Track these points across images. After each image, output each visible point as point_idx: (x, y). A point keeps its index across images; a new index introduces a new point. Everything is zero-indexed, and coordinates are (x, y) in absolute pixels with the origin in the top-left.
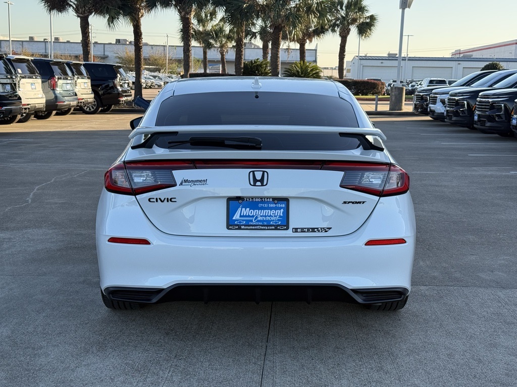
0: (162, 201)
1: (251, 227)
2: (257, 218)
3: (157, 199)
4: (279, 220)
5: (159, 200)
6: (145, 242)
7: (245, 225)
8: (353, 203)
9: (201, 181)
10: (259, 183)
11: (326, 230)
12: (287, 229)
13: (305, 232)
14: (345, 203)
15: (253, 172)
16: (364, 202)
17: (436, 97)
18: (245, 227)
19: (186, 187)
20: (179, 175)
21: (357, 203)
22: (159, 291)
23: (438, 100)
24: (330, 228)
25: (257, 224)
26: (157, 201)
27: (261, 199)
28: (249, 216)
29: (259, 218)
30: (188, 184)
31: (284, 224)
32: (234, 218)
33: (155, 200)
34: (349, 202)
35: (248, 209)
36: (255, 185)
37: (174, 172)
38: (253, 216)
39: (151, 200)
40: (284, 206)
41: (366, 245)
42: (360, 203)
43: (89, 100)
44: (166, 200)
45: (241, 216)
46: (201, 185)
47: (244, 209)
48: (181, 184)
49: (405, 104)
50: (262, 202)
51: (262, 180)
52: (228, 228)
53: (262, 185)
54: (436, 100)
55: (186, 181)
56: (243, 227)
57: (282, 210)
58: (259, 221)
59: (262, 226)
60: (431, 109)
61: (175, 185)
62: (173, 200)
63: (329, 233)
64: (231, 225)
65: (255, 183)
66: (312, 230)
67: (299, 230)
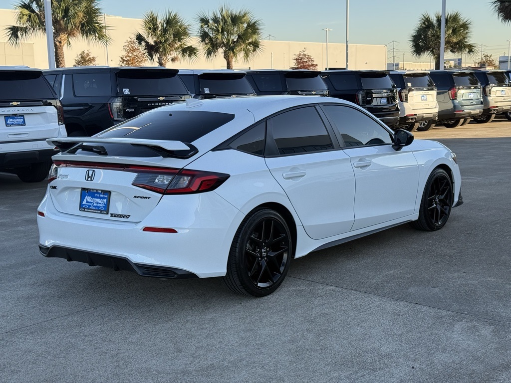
1: (90, 210)
2: (93, 204)
4: (104, 207)
7: (87, 209)
8: (141, 198)
9: (66, 175)
11: (127, 217)
12: (107, 214)
13: (116, 217)
14: (135, 197)
15: (89, 171)
16: (149, 198)
21: (143, 197)
24: (129, 216)
25: (93, 208)
27: (96, 190)
28: (90, 202)
30: (61, 177)
31: (106, 210)
32: (83, 203)
34: (138, 197)
35: (90, 197)
36: (87, 180)
38: (92, 203)
40: (107, 196)
41: (143, 230)
42: (146, 198)
43: (504, 107)
44: (54, 188)
45: (87, 202)
46: (66, 178)
47: (88, 197)
48: (59, 177)
50: (97, 193)
51: (91, 177)
52: (80, 210)
53: (91, 180)
55: (61, 175)
56: (86, 210)
57: (106, 200)
58: (94, 206)
62: (56, 188)
63: (129, 219)
64: (81, 208)
65: (88, 179)
66: (120, 216)
67: (113, 215)
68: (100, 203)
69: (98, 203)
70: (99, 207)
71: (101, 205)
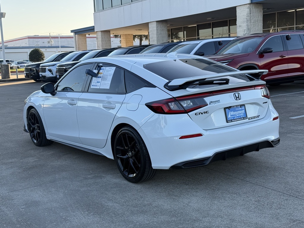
0: (202, 114)
1: (236, 120)
2: (236, 115)
3: (199, 113)
4: (243, 115)
5: (200, 113)
6: (200, 135)
7: (233, 120)
8: (265, 103)
9: (217, 101)
10: (238, 99)
11: (258, 116)
12: (247, 118)
13: (252, 119)
14: (263, 103)
15: (235, 94)
16: (267, 102)
17: (46, 68)
18: (234, 121)
19: (212, 105)
20: (207, 99)
22: (209, 158)
23: (47, 70)
24: (259, 116)
25: (237, 118)
26: (199, 114)
27: (236, 106)
28: (233, 115)
29: (237, 115)
30: (213, 103)
31: (245, 117)
32: (228, 117)
33: (198, 114)
35: (232, 112)
37: (205, 99)
38: (235, 115)
39: (196, 114)
40: (244, 108)
41: (273, 120)
44: (204, 113)
45: (231, 116)
46: (218, 103)
47: (231, 112)
48: (210, 104)
49: (11, 75)
50: (237, 108)
51: (238, 97)
52: (227, 122)
53: (239, 100)
54: (46, 70)
55: (212, 102)
56: (233, 121)
57: (244, 110)
58: (237, 117)
59: (239, 119)
60: (43, 75)
61: (207, 105)
62: (207, 112)
63: (260, 118)
64: (229, 121)
65: (237, 99)
66: (254, 117)
67: (250, 118)
68: (240, 114)
69: (239, 114)
70: (240, 116)
71: (242, 115)
